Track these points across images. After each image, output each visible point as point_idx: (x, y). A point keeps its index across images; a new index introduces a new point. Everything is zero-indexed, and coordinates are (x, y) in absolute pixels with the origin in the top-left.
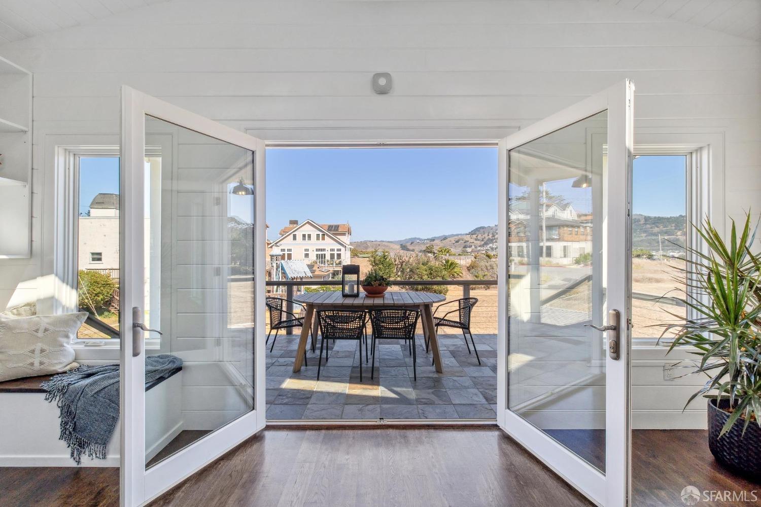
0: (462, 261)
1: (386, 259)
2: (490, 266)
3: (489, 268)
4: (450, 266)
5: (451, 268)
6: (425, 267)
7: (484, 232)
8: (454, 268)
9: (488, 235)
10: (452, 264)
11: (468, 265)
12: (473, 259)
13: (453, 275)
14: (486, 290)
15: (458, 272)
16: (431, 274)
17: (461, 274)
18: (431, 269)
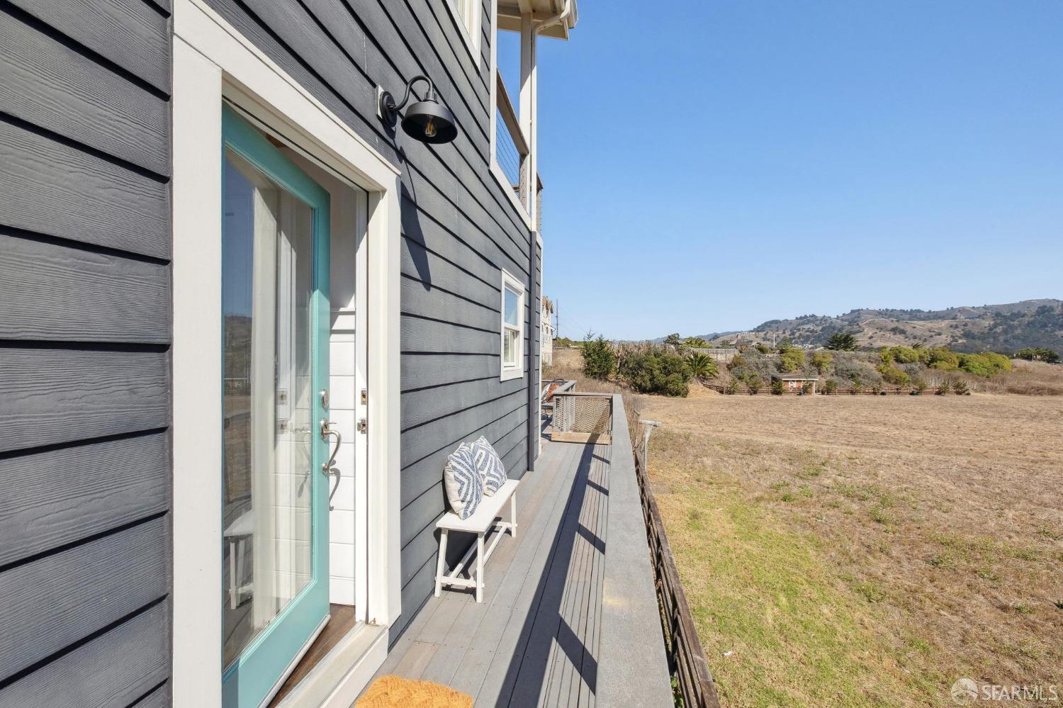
0: (719, 356)
1: (603, 348)
2: (764, 364)
3: (761, 366)
4: (699, 363)
5: (701, 365)
6: (658, 359)
7: (777, 328)
8: (705, 365)
9: (784, 333)
10: (702, 358)
11: (728, 362)
12: (737, 352)
13: (704, 375)
14: (751, 394)
15: (711, 371)
16: (665, 368)
17: (716, 374)
18: (665, 361)
